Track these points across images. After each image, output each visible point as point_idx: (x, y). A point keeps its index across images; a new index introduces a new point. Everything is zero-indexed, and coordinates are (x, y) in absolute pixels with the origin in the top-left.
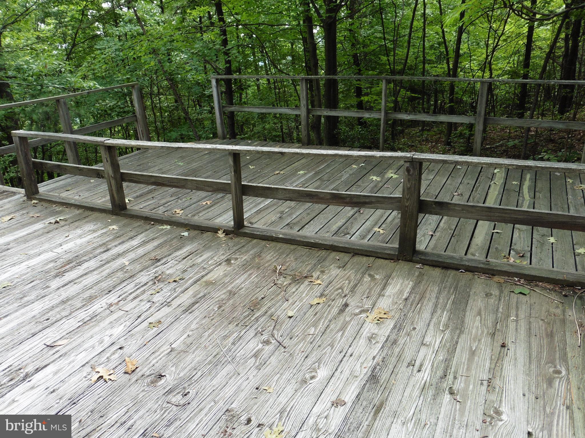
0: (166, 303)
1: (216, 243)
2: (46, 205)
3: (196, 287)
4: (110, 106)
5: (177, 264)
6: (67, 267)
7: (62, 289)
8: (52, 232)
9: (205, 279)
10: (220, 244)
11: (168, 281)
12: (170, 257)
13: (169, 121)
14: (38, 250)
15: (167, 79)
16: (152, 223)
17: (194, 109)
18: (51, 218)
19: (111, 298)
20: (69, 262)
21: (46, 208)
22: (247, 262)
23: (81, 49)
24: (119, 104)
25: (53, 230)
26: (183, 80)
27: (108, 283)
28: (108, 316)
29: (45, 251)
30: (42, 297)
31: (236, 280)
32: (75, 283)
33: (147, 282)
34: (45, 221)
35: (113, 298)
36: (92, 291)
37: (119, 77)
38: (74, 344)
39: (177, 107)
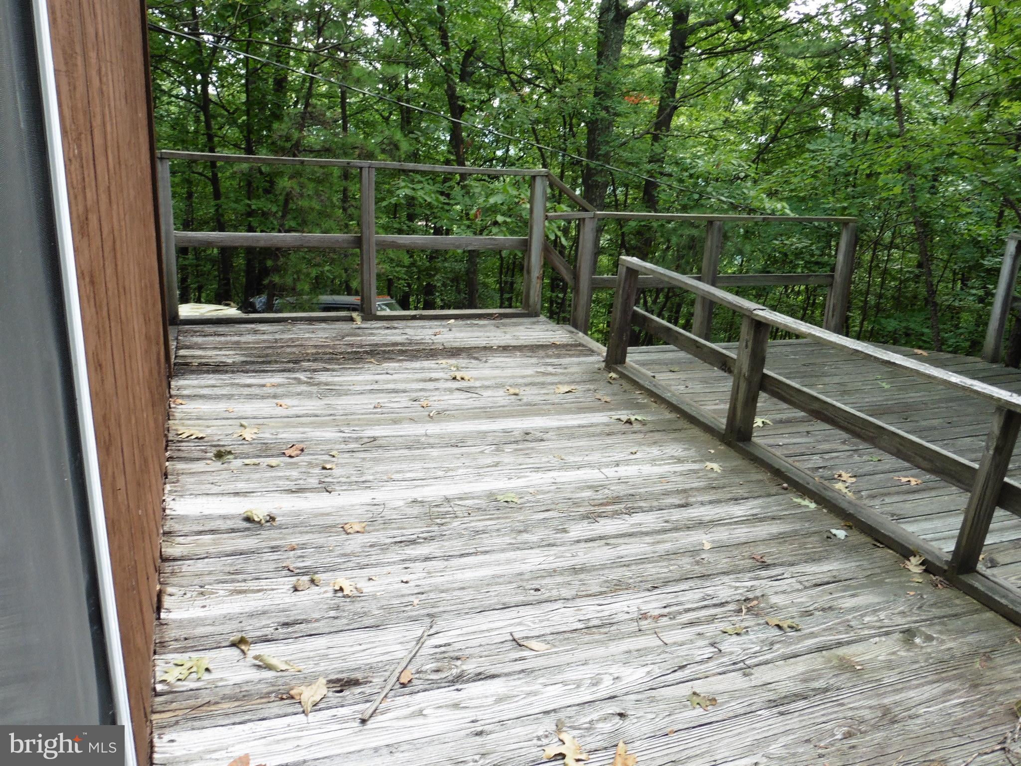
0: (742, 664)
1: (897, 580)
2: (627, 386)
3: (817, 661)
4: (796, 249)
5: (798, 590)
6: (610, 508)
7: (583, 545)
8: (614, 437)
9: (841, 651)
10: (903, 588)
11: (767, 619)
12: (792, 569)
13: (893, 297)
14: (580, 459)
15: (915, 223)
16: (785, 485)
17: (950, 286)
18: (624, 412)
19: (649, 602)
20: (617, 500)
21: (625, 391)
22: (953, 657)
23: (784, 147)
24: (814, 247)
25: (618, 433)
26: (947, 230)
27: (658, 569)
28: (631, 635)
29: (590, 465)
30: (549, 545)
31: (910, 688)
32: (607, 544)
33: (727, 602)
34: (613, 413)
35: (653, 603)
36: (626, 573)
37: (830, 202)
38: (553, 661)
39: (917, 276)
